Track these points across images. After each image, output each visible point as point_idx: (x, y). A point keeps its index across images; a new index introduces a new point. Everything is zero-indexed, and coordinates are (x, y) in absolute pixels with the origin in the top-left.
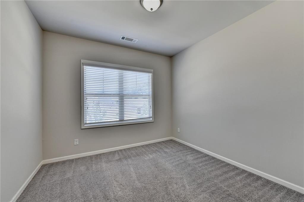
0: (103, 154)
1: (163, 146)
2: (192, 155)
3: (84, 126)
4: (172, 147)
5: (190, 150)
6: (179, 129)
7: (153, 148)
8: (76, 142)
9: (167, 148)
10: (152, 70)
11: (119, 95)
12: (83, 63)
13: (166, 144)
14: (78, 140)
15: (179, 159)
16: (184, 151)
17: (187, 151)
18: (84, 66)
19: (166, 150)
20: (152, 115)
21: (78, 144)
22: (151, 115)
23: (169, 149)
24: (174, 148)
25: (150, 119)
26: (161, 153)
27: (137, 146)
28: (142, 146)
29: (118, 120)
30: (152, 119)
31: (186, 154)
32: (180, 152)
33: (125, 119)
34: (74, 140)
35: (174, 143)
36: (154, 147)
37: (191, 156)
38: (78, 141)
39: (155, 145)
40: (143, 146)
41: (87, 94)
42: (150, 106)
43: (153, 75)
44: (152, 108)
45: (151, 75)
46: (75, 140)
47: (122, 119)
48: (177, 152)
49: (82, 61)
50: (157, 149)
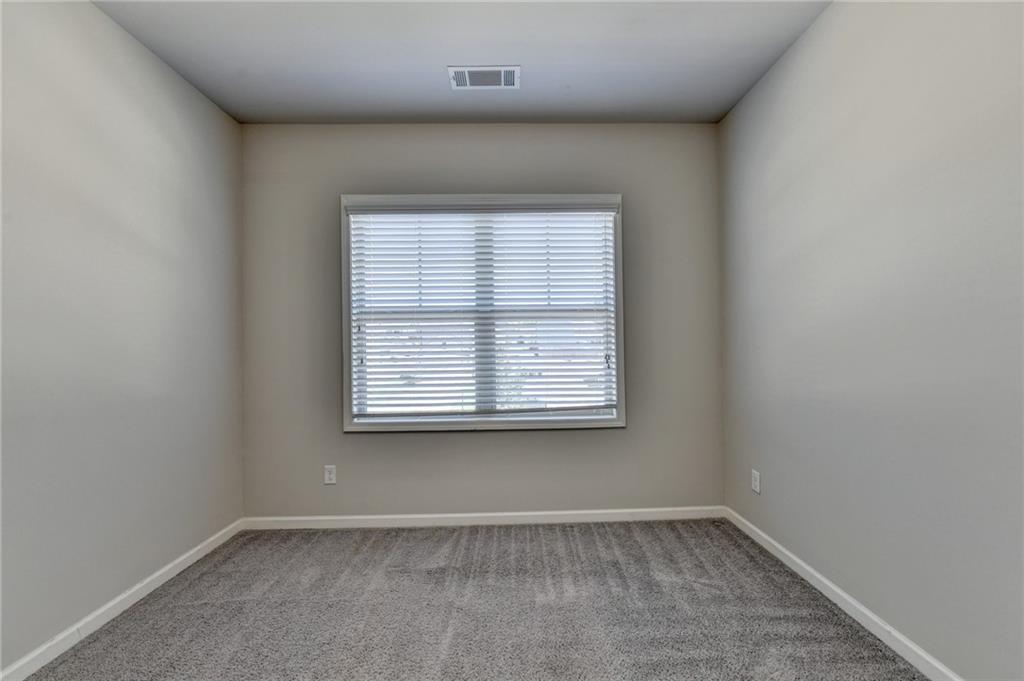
0: (411, 530)
1: (658, 548)
2: (802, 652)
3: (351, 424)
4: (700, 566)
5: (805, 612)
6: (756, 473)
7: (608, 547)
8: (331, 474)
9: (671, 560)
10: (618, 199)
11: (477, 311)
12: (346, 208)
13: (679, 537)
14: (333, 467)
15: (703, 653)
16: (761, 610)
17: (780, 613)
18: (351, 216)
19: (663, 576)
20: (618, 396)
21: (334, 481)
22: (614, 398)
23: (679, 572)
24: (714, 572)
25: (612, 414)
26: (627, 587)
27: (545, 521)
28: (566, 529)
29: (472, 408)
30: (618, 413)
31: (769, 629)
32: (731, 609)
33: (499, 407)
34: (323, 468)
35: (725, 542)
36: (614, 540)
37: (793, 658)
38: (334, 471)
39: (622, 531)
40: (571, 526)
41: (365, 313)
42: (607, 357)
43: (619, 216)
44: (618, 364)
45: (612, 219)
46: (326, 467)
47: (488, 406)
48: (714, 599)
49: (346, 200)
50: (621, 559)
